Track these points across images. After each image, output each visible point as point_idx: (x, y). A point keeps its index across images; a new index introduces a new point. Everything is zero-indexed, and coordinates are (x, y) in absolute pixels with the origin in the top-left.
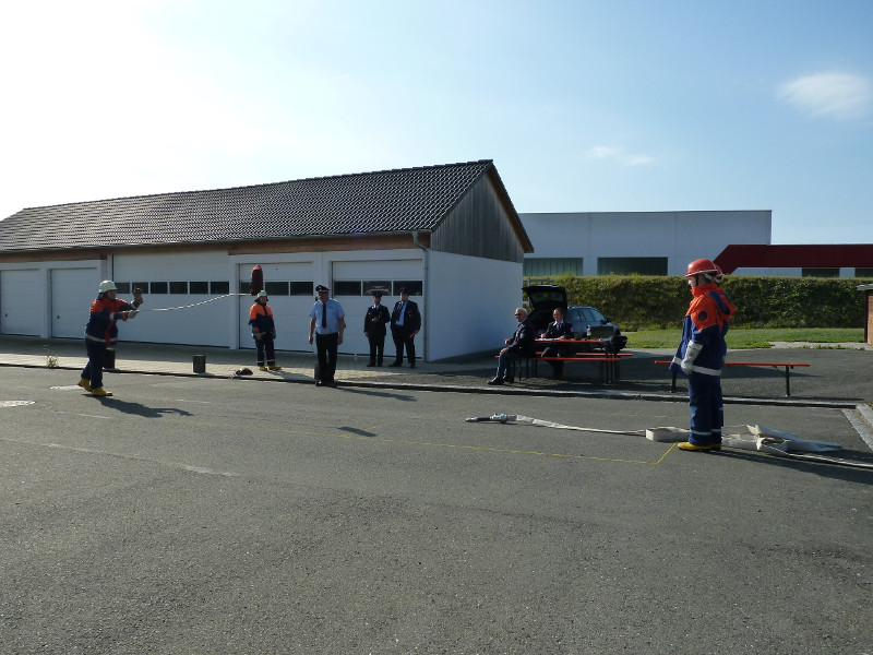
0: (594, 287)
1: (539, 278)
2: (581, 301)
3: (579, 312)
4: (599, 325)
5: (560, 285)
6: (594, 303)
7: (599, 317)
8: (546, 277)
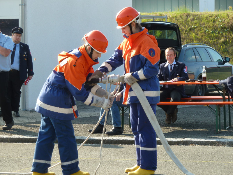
0: (211, 24)
1: (151, 14)
2: (197, 39)
3: (194, 51)
4: (216, 65)
5: (174, 22)
6: (211, 41)
7: (217, 57)
8: (158, 13)
